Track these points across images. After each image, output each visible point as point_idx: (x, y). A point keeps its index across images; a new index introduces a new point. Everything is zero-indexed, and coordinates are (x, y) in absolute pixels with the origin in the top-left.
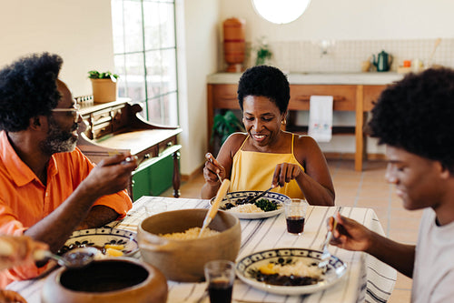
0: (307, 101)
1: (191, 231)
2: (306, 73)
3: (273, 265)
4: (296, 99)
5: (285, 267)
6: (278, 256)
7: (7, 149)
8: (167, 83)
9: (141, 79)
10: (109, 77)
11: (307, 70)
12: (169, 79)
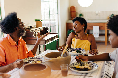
0: (92, 27)
1: (58, 57)
2: (92, 20)
3: (79, 66)
4: (89, 27)
5: (82, 66)
6: (80, 64)
7: (9, 37)
8: (55, 23)
9: (49, 22)
10: (40, 21)
11: (92, 19)
12: (56, 22)
